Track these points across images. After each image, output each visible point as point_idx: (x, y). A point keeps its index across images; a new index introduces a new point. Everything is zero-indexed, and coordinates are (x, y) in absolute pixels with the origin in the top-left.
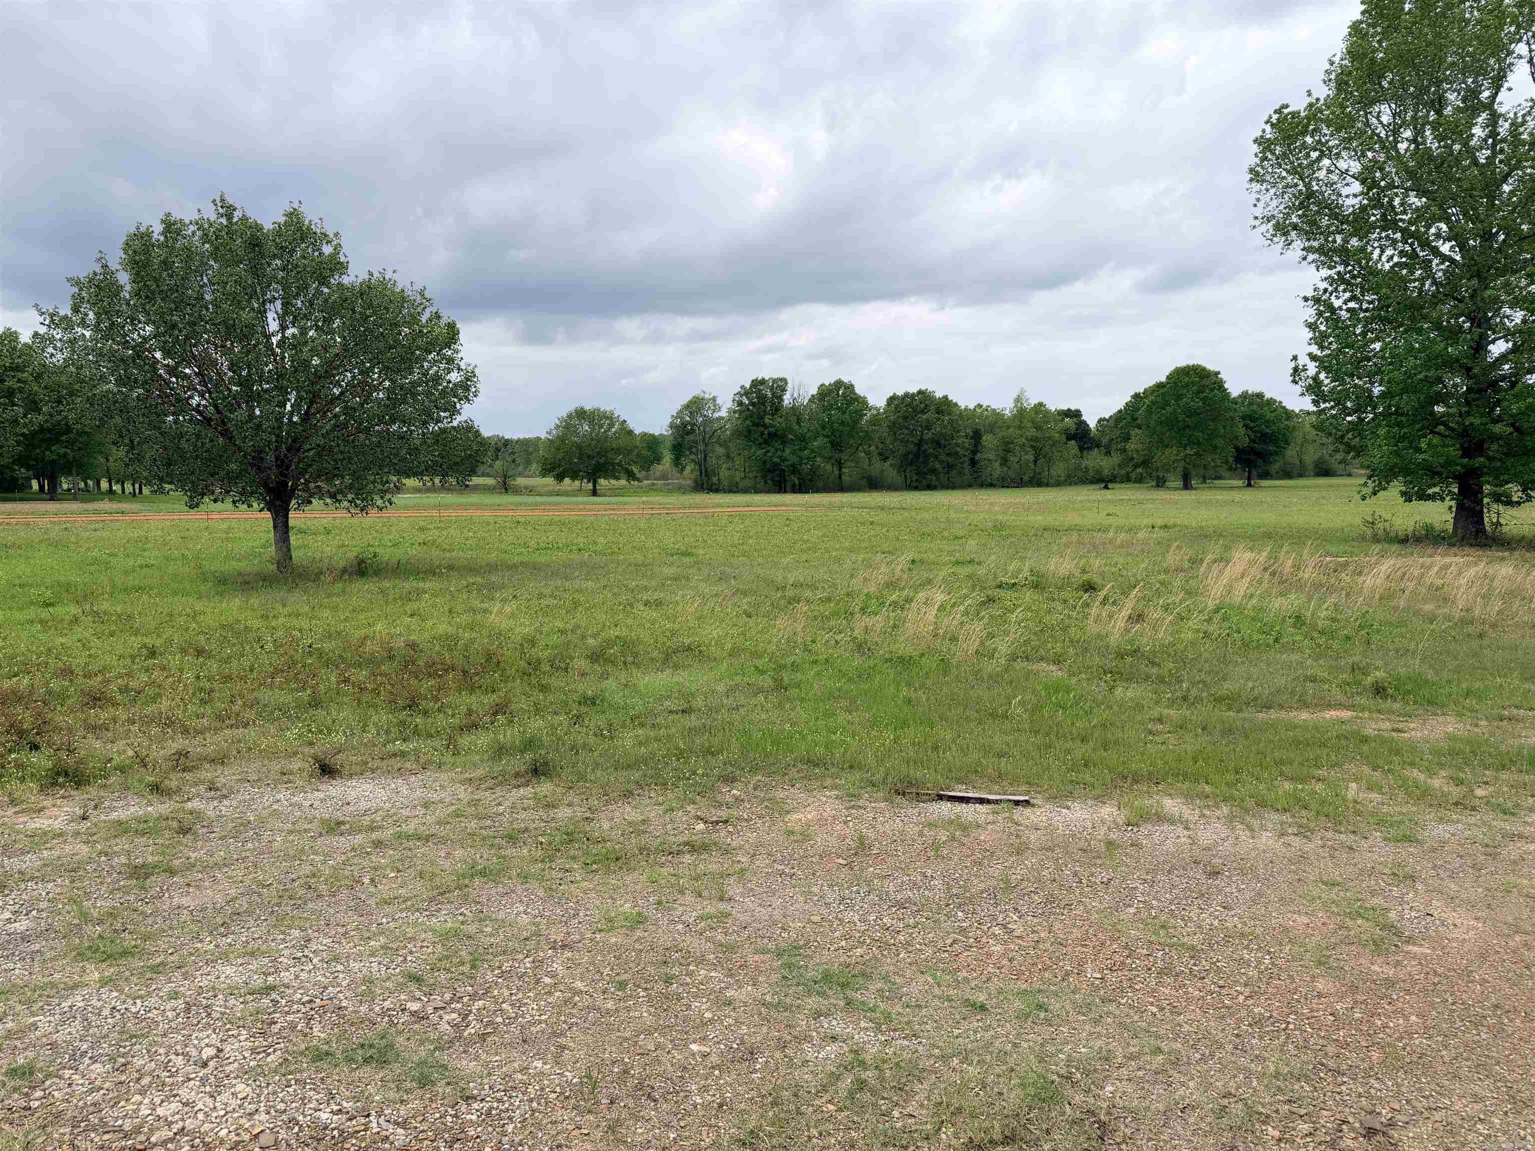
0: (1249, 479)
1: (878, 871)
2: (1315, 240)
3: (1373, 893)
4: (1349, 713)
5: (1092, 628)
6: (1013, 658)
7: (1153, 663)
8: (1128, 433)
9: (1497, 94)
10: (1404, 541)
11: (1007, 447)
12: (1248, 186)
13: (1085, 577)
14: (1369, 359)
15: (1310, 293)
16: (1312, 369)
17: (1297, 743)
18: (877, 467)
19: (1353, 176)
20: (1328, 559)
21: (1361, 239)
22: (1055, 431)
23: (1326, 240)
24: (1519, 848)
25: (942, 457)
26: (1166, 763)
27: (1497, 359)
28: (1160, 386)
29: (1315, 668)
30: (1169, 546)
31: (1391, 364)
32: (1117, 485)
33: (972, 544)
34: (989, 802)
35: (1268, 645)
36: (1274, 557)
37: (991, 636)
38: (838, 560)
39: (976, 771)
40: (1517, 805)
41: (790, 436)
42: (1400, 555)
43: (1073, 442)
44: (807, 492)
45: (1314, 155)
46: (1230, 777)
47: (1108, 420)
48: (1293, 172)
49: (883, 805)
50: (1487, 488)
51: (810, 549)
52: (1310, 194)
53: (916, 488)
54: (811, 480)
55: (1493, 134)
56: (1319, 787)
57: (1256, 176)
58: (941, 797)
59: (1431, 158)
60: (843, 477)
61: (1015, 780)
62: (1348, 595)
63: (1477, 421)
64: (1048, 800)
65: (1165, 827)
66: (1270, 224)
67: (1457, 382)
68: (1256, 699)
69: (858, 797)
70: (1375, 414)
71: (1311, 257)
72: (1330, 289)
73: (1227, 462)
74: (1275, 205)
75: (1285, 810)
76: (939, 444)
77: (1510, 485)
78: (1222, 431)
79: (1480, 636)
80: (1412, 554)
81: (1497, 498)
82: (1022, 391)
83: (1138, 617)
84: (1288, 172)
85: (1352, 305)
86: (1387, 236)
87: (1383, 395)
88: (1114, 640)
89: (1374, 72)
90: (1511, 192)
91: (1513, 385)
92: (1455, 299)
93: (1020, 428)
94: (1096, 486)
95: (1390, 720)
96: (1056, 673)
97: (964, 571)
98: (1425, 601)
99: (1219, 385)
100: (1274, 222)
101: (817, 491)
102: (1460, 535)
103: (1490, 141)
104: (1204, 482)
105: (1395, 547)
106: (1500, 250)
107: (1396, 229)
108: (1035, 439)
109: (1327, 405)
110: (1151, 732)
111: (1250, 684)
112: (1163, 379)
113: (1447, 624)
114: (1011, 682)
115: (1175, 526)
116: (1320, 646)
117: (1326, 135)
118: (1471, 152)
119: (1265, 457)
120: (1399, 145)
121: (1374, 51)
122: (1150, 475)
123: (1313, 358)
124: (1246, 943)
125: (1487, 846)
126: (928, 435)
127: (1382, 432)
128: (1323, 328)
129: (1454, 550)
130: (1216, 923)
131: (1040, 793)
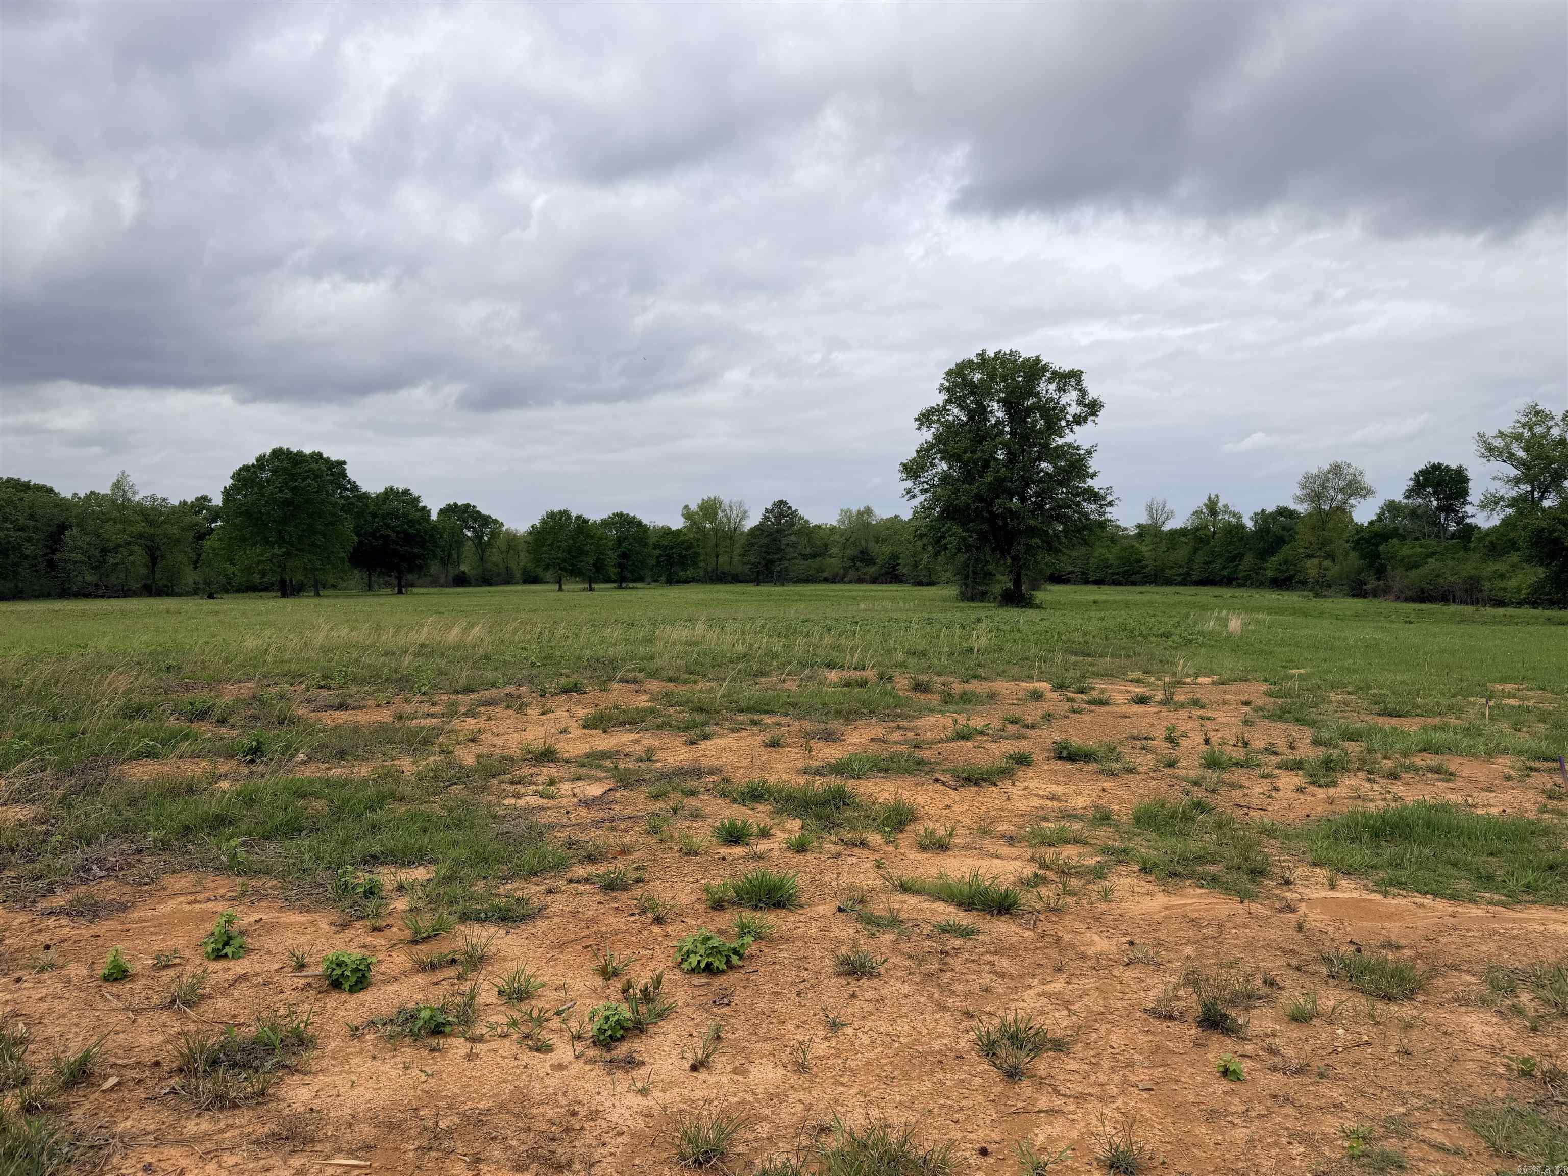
0: (399, 586)
11: (104, 547)
22: (176, 525)
93: (121, 521)
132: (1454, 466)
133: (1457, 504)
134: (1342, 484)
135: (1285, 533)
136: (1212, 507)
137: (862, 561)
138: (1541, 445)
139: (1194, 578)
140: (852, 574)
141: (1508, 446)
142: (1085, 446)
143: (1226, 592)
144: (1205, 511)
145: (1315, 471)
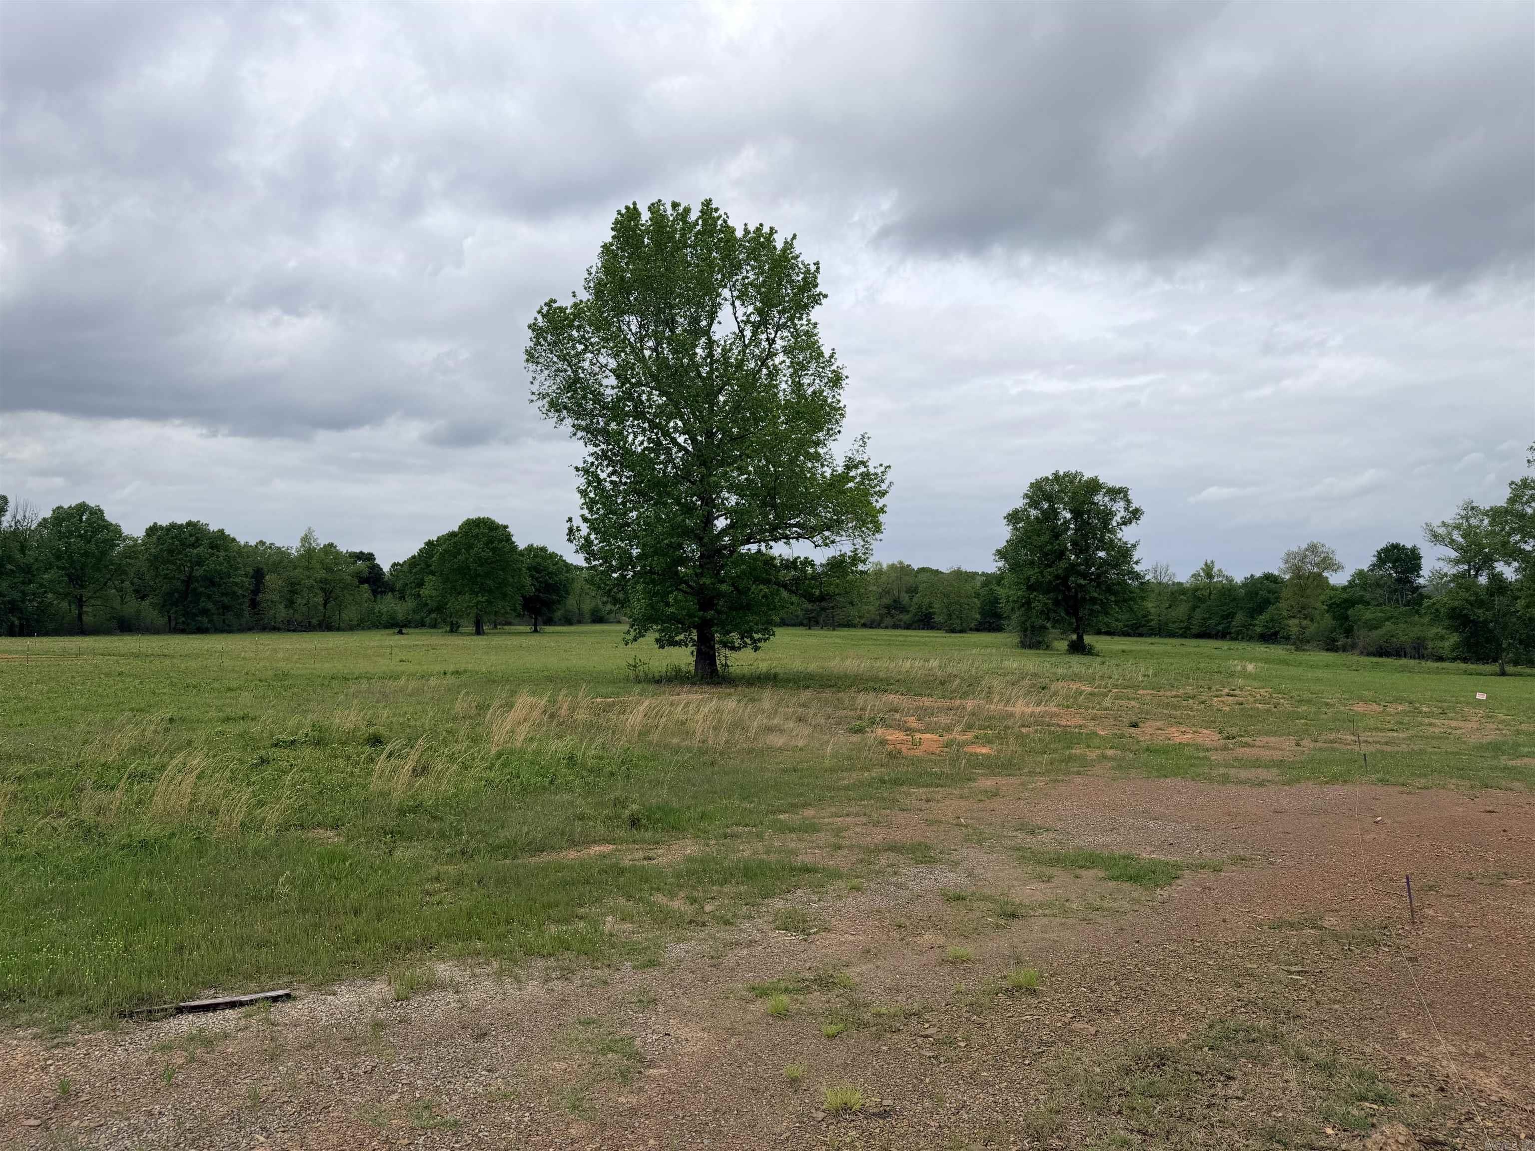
0: (535, 625)
1: (86, 1123)
2: (582, 420)
3: (622, 1024)
4: (611, 847)
5: (375, 784)
6: (286, 827)
7: (435, 818)
8: (422, 579)
9: (711, 324)
10: (658, 681)
11: (293, 590)
12: (525, 364)
13: (372, 730)
14: (628, 525)
15: (581, 465)
16: (585, 529)
17: (564, 884)
18: (132, 606)
19: (611, 371)
20: (599, 700)
21: (618, 424)
22: (347, 572)
23: (592, 421)
24: (736, 955)
25: (217, 597)
26: (441, 924)
27: (720, 533)
28: (452, 535)
29: (583, 806)
30: (459, 693)
31: (645, 530)
32: (411, 630)
33: (246, 698)
34: (241, 1004)
35: (544, 788)
36: (553, 701)
37: (261, 804)
38: (70, 723)
39: (228, 970)
40: (735, 915)
41: (9, 567)
42: (656, 694)
43: (366, 586)
44: (30, 634)
45: (580, 347)
46: (501, 929)
47: (401, 565)
48: (563, 358)
49: (101, 1035)
50: (717, 636)
51: (27, 708)
52: (577, 380)
53: (183, 631)
54: (37, 621)
55: (710, 355)
56: (581, 925)
57: (531, 357)
58: (180, 1010)
59: (668, 367)
60: (84, 617)
61: (277, 971)
62: (613, 732)
63: (708, 581)
64: (311, 989)
65: (436, 995)
66: (545, 400)
67: (692, 549)
68: (530, 843)
69: (66, 1031)
70: (634, 572)
71: (580, 434)
72: (596, 463)
73: (515, 610)
74: (551, 387)
75: (550, 955)
76: (213, 584)
77: (733, 634)
78: (511, 580)
79: (712, 764)
80: (664, 693)
81: (725, 645)
82: (310, 531)
83: (421, 770)
84: (558, 357)
85: (614, 478)
86: (638, 424)
87: (639, 557)
88: (396, 798)
89: (624, 288)
90: (724, 402)
91: (732, 552)
92: (690, 481)
93: (308, 569)
94: (391, 631)
95: (642, 849)
96: (332, 838)
97: (234, 729)
98: (673, 735)
99: (508, 538)
100: (548, 399)
101: (47, 634)
102: (700, 675)
103: (709, 360)
104: (495, 627)
105: (652, 688)
106: (718, 446)
107: (645, 419)
108: (325, 581)
109: (597, 563)
110: (428, 893)
111: (526, 829)
112: (456, 529)
113: (689, 755)
114: (281, 856)
115: (465, 671)
116: (588, 784)
117: (588, 332)
118: (697, 367)
119: (549, 605)
120: (645, 351)
121: (623, 271)
122: (444, 621)
123: (585, 520)
124: (507, 1104)
125: (712, 957)
126: (199, 572)
127: (640, 587)
128: (592, 495)
129: (695, 688)
130: (480, 1090)
131: (303, 982)
132: (1409, 546)
133: (1412, 577)
134: (1317, 560)
135: (1270, 595)
136: (1208, 570)
137: (895, 608)
138: (1476, 534)
139: (1194, 631)
140: (888, 621)
141: (1450, 534)
142: (1132, 542)
143: (1224, 645)
144: (1202, 574)
145: (1295, 549)
